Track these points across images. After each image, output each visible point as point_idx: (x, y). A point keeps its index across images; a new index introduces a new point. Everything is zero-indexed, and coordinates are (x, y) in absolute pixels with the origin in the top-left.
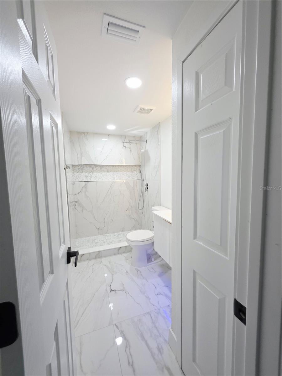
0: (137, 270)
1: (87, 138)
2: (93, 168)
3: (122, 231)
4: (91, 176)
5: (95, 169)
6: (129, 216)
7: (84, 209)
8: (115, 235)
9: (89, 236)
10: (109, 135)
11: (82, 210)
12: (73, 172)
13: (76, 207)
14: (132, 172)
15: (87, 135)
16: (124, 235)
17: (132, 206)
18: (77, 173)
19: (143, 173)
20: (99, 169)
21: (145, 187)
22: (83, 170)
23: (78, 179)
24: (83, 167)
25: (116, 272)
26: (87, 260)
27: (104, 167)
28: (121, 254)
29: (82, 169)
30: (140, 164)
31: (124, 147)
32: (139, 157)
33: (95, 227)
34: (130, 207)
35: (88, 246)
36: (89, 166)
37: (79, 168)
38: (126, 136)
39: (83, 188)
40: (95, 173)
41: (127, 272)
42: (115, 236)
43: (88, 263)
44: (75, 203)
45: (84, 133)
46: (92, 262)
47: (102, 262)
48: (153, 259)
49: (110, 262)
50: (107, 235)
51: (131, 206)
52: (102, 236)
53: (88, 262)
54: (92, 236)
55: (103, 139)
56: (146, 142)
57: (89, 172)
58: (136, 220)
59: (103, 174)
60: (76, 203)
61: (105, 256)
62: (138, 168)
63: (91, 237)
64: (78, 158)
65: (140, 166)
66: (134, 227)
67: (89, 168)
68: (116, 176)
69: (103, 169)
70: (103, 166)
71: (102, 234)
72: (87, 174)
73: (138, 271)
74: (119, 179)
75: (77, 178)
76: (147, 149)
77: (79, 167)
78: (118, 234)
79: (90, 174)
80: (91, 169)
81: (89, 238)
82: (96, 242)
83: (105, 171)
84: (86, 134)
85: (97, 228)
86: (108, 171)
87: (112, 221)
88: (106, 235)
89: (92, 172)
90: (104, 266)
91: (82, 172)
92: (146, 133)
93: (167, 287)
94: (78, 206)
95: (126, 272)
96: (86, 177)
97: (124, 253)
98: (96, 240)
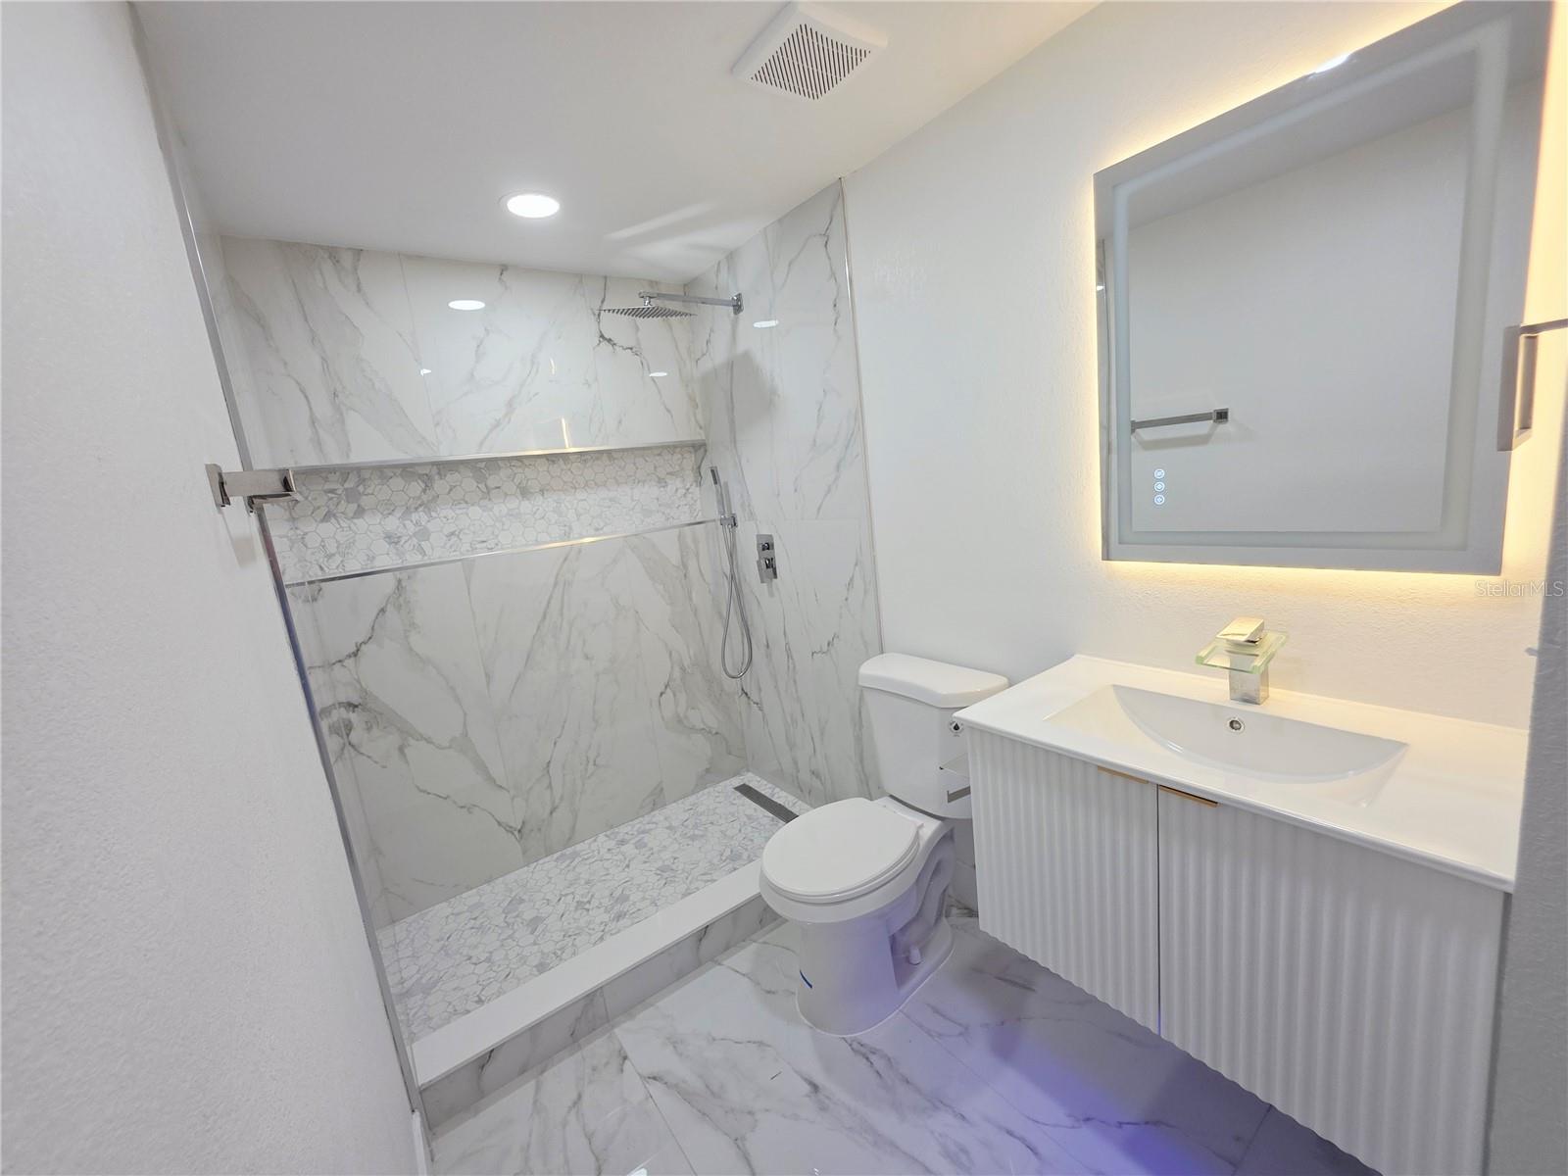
0: (864, 1052)
1: (359, 289)
2: (428, 481)
3: (655, 806)
4: (423, 534)
5: (440, 486)
6: (680, 721)
7: (412, 742)
8: (623, 842)
9: (469, 888)
10: (504, 268)
11: (401, 749)
12: (293, 519)
13: (354, 737)
14: (662, 482)
15: (355, 269)
16: (670, 828)
17: (687, 663)
18: (326, 518)
19: (726, 484)
20: (469, 483)
21: (750, 555)
22: (365, 501)
23: (338, 559)
24: (362, 481)
25: (750, 1113)
26: (523, 1070)
27: (500, 468)
28: (714, 960)
29: (352, 496)
30: (698, 436)
31: (604, 344)
32: (692, 399)
33: (499, 824)
34: (677, 674)
35: (488, 960)
36: (399, 471)
37: (327, 486)
38: (606, 278)
39: (383, 610)
40: (450, 513)
41: (815, 1087)
42: (629, 849)
43: (538, 1089)
44: (342, 713)
45: (333, 253)
46: (562, 1078)
47: (625, 1058)
48: (915, 953)
49: (675, 1042)
50: (576, 854)
51: (683, 669)
52: (548, 864)
53: (529, 1087)
54: (488, 881)
55: (456, 305)
56: (738, 307)
57: (408, 511)
58: (717, 733)
59: (500, 508)
60: (353, 716)
61: (629, 1010)
62: (690, 461)
63: (486, 888)
64: (313, 421)
65: (699, 448)
66: (708, 771)
67: (397, 483)
68: (579, 515)
69: (492, 482)
70: (493, 463)
71: (549, 852)
72: (392, 523)
73: (873, 1058)
74: (597, 530)
75: (330, 556)
76: (741, 348)
77: (326, 479)
78: (639, 833)
79: (415, 516)
80: (416, 488)
81: (470, 897)
82: (528, 915)
83: (506, 495)
84: (347, 260)
85: (510, 830)
86: (525, 492)
87: (591, 767)
88: (569, 851)
89: (427, 506)
90: (656, 1089)
91: (360, 512)
92: (731, 256)
93: (1088, 1119)
94: (369, 729)
95: (807, 1088)
96: (392, 539)
97: (727, 948)
98: (522, 901)
